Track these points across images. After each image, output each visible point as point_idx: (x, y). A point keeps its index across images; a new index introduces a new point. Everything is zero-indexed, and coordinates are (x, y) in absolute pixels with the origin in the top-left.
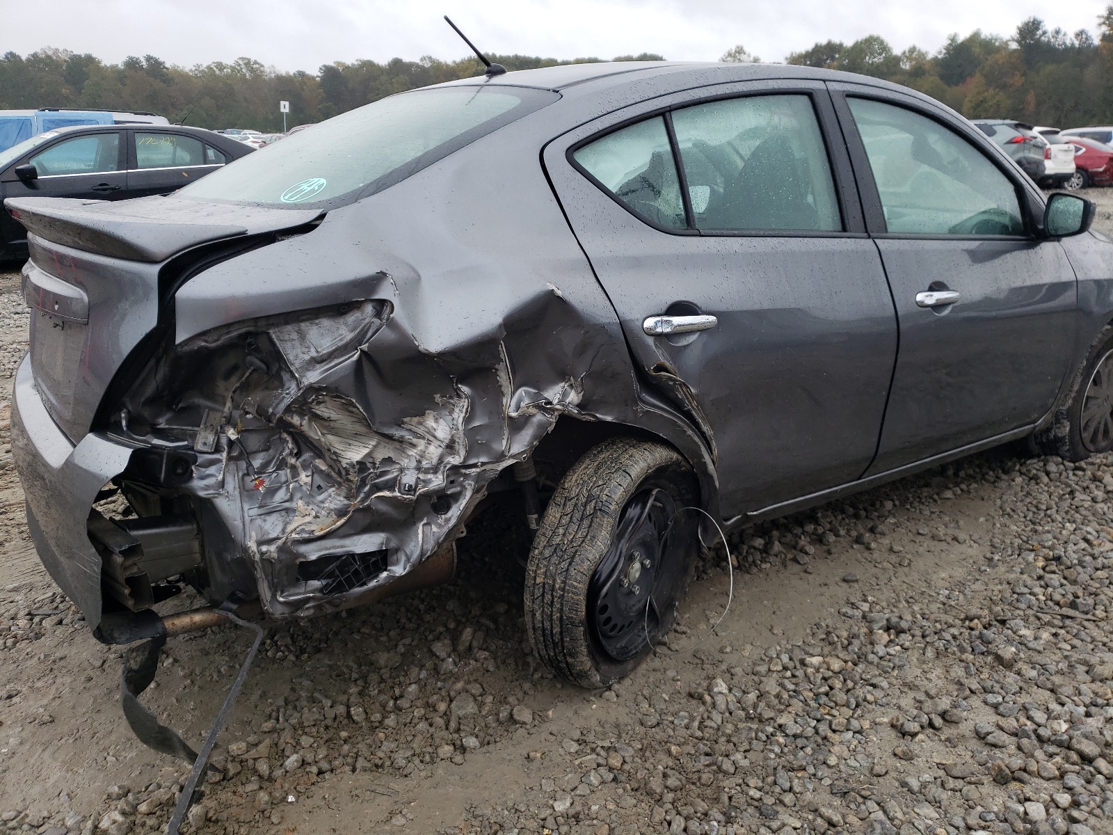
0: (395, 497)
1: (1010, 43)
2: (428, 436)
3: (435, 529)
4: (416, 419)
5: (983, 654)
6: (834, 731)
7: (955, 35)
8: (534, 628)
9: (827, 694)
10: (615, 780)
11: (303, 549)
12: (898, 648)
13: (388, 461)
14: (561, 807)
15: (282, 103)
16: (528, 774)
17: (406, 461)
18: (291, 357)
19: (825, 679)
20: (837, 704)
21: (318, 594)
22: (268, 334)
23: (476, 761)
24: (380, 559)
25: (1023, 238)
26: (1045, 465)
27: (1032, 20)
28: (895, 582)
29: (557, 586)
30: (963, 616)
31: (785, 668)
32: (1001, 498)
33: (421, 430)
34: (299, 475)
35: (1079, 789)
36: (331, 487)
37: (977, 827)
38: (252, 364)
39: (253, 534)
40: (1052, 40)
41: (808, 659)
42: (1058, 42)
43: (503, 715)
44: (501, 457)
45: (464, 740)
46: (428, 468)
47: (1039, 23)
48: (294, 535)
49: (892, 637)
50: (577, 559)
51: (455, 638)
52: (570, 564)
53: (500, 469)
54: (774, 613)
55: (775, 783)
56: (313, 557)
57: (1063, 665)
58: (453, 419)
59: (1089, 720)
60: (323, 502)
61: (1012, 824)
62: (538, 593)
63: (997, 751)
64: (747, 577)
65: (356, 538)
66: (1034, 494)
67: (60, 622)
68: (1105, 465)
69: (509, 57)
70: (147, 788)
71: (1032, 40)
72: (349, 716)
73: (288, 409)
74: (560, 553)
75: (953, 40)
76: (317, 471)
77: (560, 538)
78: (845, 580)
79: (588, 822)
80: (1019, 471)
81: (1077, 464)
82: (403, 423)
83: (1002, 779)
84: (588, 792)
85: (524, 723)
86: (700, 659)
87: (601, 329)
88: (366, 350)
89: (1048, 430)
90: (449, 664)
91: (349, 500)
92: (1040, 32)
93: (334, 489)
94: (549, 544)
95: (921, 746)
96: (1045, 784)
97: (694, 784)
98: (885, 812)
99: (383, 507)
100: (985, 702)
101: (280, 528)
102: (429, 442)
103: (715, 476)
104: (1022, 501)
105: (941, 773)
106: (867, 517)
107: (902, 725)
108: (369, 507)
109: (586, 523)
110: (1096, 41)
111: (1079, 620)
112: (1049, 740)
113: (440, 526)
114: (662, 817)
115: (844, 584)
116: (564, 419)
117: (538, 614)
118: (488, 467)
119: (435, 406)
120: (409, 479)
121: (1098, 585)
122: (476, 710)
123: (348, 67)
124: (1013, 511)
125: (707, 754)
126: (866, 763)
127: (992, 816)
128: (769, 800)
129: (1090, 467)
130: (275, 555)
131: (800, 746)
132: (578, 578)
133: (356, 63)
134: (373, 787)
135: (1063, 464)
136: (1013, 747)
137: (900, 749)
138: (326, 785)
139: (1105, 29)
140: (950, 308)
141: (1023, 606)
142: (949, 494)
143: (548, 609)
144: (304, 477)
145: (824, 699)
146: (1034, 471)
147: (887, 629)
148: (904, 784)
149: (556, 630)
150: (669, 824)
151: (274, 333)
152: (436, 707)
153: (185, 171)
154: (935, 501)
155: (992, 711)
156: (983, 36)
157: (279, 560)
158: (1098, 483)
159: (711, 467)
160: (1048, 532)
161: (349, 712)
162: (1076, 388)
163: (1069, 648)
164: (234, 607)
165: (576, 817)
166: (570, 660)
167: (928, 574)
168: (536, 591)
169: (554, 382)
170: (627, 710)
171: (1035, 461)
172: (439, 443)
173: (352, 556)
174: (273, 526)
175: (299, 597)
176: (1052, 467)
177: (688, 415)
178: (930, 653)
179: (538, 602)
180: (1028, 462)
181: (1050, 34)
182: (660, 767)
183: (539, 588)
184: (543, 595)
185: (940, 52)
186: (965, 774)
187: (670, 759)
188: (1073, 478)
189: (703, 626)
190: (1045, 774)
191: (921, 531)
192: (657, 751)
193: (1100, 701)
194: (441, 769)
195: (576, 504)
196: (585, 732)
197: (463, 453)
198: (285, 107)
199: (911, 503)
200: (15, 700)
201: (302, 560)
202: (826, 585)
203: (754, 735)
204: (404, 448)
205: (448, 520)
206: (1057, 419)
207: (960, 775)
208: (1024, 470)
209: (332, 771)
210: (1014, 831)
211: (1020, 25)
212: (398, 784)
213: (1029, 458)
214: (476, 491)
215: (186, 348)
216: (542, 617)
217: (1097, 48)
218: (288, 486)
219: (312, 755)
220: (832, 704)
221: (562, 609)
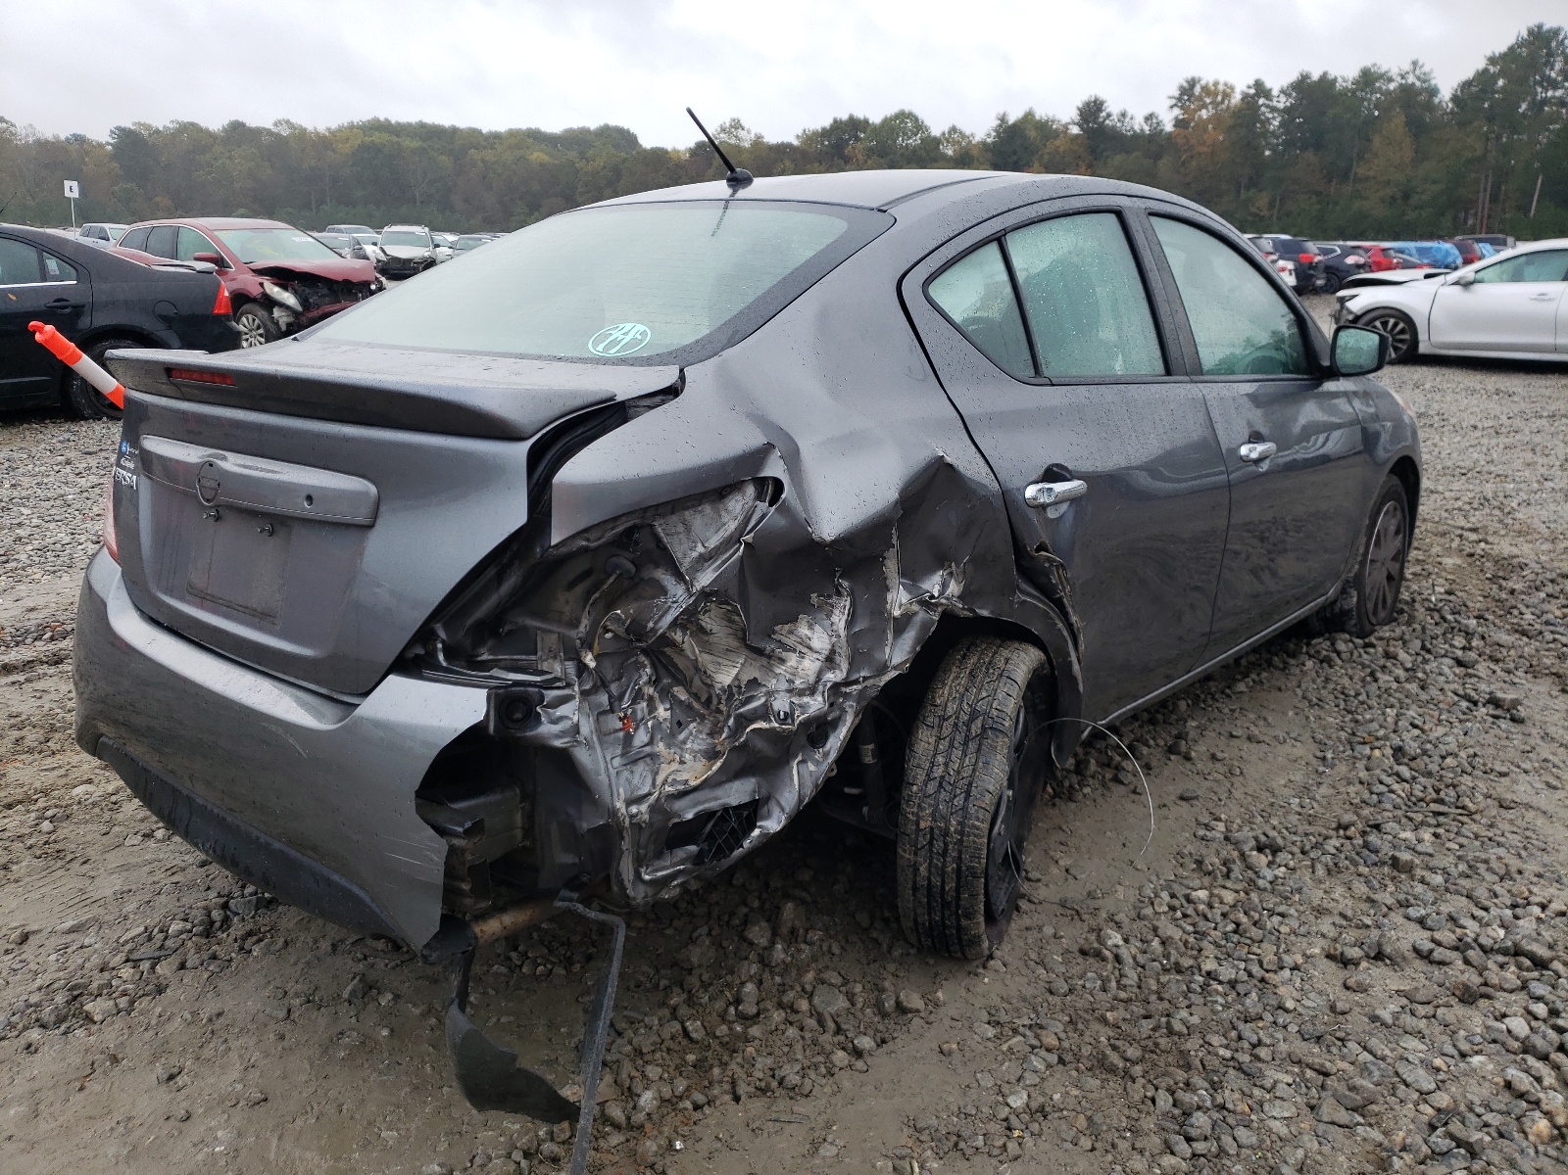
0: (774, 729)
1: (1070, 127)
2: (800, 648)
3: (811, 767)
4: (787, 627)
5: (1376, 864)
6: (1267, 971)
7: (1004, 114)
8: (915, 889)
9: (1235, 932)
10: (1061, 1061)
11: (678, 805)
12: (1283, 869)
13: (754, 683)
14: (1018, 1101)
15: (67, 184)
16: (954, 1070)
17: (774, 681)
18: (680, 555)
19: (1224, 915)
20: (1253, 941)
21: (689, 866)
22: (652, 526)
23: (882, 1063)
24: (751, 812)
25: (1305, 377)
26: (1333, 644)
27: (1093, 99)
28: (1237, 794)
29: (952, 829)
30: (1334, 825)
31: (1173, 908)
32: (1299, 687)
33: (790, 641)
34: (656, 709)
35: (1550, 997)
36: (692, 722)
37: (1471, 1053)
38: (617, 566)
39: (621, 790)
40: (1119, 125)
41: (1194, 893)
42: (1125, 128)
43: (889, 1005)
44: (883, 668)
45: (856, 1042)
46: (804, 689)
47: (1102, 103)
48: (668, 789)
49: (1270, 858)
50: (974, 791)
51: (773, 919)
52: (966, 799)
53: (882, 684)
54: (1124, 845)
55: (1240, 1038)
56: (690, 816)
57: (1462, 867)
58: (832, 624)
59: (1521, 922)
60: (684, 742)
61: (1503, 1044)
62: (923, 841)
63: (1445, 968)
64: (1073, 806)
65: (727, 786)
66: (1334, 679)
67: (182, 966)
68: (1394, 639)
69: (409, 125)
70: (471, 1161)
71: (1095, 123)
72: (686, 1033)
73: (674, 624)
74: (948, 788)
75: (1003, 119)
76: (676, 701)
77: (942, 768)
78: (1182, 798)
79: (1056, 1115)
80: (1307, 653)
81: (1367, 640)
82: (774, 632)
83: (1468, 997)
84: (1038, 1080)
85: (918, 1011)
86: (1073, 909)
87: (986, 500)
88: (750, 541)
89: (1334, 602)
90: (779, 952)
91: (713, 738)
92: (1104, 114)
93: (694, 724)
94: (929, 778)
95: (1370, 975)
96: (1513, 997)
97: (1152, 1052)
98: (1370, 1052)
99: (760, 744)
100: (1408, 918)
101: (649, 781)
102: (802, 655)
103: (1080, 678)
104: (1324, 688)
105: (1405, 1001)
106: (1164, 722)
107: (1342, 954)
108: (745, 745)
109: (972, 746)
110: (1169, 127)
111: (1452, 816)
112: (1492, 949)
113: (817, 763)
114: (1142, 1095)
115: (1183, 803)
116: (948, 616)
117: (923, 869)
118: (869, 683)
119: (808, 608)
120: (781, 704)
121: (1452, 775)
122: (847, 1004)
123: (157, 131)
124: (1320, 700)
125: (1146, 1017)
126: (1321, 1001)
127: (1478, 1039)
128: (1245, 1058)
129: (1380, 643)
130: (646, 817)
131: (1242, 993)
132: (981, 816)
133: (171, 126)
134: (774, 1116)
135: (1351, 641)
136: (1460, 962)
137: (1353, 980)
138: (712, 1122)
139: (1177, 111)
140: (1267, 461)
141: (1389, 806)
142: (1241, 687)
143: (938, 860)
144: (662, 712)
145: (1236, 938)
146: (1324, 653)
147: (1260, 849)
148: (1374, 1018)
149: (950, 886)
150: (1153, 1101)
151: (661, 525)
152: (795, 1007)
153: (12, 291)
154: (1228, 696)
155: (1418, 927)
156: (1037, 117)
157: (650, 824)
158: (1394, 661)
159: (1076, 667)
160: (1372, 721)
161: (685, 1029)
162: (1361, 550)
163: (1457, 847)
164: (575, 895)
165: (1042, 1110)
166: (964, 922)
167: (1266, 782)
168: (921, 839)
169: (931, 571)
170: (1026, 980)
171: (1321, 640)
172: (816, 656)
173: (726, 809)
174: (641, 780)
175: (668, 871)
176: (1341, 646)
177: (1059, 604)
178: (1321, 871)
179: (923, 853)
180: (1313, 642)
181: (1115, 117)
182: (1102, 1039)
183: (925, 835)
184: (931, 843)
185: (989, 135)
186: (1430, 998)
187: (1107, 1028)
188: (1365, 656)
189: (1055, 871)
190: (1506, 986)
191: (1234, 733)
192: (1088, 1021)
193: (1520, 901)
194: (846, 1080)
195: (956, 725)
196: (993, 1012)
197: (845, 666)
198: (72, 189)
199: (1204, 702)
200: (180, 1080)
201: (676, 820)
202: (1165, 806)
203: (1185, 988)
204: (772, 665)
205: (826, 755)
206: (1344, 591)
207: (1425, 1000)
208: (1312, 652)
209: (709, 1103)
210: (1508, 1051)
211: (1081, 106)
212: (802, 1107)
213: (1313, 638)
214: (856, 716)
215: (563, 550)
216: (930, 871)
217: (1170, 133)
218: (646, 724)
219: (669, 1088)
220: (1248, 941)
221: (960, 858)
